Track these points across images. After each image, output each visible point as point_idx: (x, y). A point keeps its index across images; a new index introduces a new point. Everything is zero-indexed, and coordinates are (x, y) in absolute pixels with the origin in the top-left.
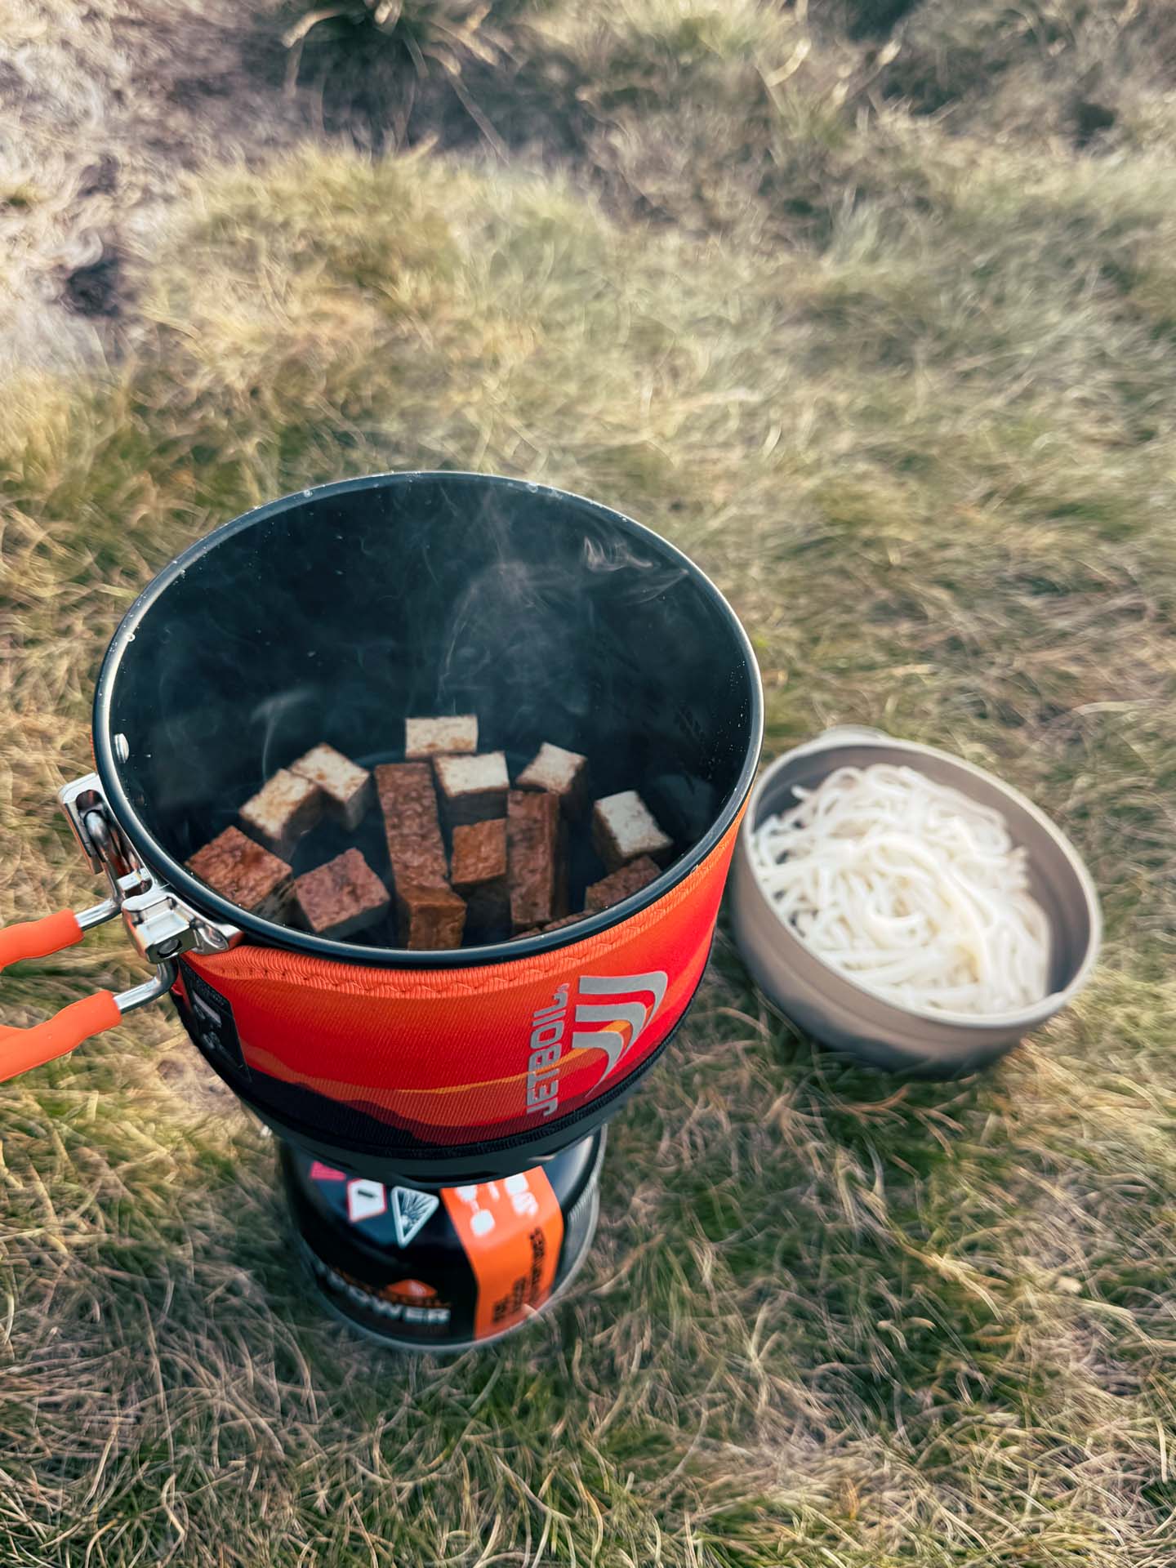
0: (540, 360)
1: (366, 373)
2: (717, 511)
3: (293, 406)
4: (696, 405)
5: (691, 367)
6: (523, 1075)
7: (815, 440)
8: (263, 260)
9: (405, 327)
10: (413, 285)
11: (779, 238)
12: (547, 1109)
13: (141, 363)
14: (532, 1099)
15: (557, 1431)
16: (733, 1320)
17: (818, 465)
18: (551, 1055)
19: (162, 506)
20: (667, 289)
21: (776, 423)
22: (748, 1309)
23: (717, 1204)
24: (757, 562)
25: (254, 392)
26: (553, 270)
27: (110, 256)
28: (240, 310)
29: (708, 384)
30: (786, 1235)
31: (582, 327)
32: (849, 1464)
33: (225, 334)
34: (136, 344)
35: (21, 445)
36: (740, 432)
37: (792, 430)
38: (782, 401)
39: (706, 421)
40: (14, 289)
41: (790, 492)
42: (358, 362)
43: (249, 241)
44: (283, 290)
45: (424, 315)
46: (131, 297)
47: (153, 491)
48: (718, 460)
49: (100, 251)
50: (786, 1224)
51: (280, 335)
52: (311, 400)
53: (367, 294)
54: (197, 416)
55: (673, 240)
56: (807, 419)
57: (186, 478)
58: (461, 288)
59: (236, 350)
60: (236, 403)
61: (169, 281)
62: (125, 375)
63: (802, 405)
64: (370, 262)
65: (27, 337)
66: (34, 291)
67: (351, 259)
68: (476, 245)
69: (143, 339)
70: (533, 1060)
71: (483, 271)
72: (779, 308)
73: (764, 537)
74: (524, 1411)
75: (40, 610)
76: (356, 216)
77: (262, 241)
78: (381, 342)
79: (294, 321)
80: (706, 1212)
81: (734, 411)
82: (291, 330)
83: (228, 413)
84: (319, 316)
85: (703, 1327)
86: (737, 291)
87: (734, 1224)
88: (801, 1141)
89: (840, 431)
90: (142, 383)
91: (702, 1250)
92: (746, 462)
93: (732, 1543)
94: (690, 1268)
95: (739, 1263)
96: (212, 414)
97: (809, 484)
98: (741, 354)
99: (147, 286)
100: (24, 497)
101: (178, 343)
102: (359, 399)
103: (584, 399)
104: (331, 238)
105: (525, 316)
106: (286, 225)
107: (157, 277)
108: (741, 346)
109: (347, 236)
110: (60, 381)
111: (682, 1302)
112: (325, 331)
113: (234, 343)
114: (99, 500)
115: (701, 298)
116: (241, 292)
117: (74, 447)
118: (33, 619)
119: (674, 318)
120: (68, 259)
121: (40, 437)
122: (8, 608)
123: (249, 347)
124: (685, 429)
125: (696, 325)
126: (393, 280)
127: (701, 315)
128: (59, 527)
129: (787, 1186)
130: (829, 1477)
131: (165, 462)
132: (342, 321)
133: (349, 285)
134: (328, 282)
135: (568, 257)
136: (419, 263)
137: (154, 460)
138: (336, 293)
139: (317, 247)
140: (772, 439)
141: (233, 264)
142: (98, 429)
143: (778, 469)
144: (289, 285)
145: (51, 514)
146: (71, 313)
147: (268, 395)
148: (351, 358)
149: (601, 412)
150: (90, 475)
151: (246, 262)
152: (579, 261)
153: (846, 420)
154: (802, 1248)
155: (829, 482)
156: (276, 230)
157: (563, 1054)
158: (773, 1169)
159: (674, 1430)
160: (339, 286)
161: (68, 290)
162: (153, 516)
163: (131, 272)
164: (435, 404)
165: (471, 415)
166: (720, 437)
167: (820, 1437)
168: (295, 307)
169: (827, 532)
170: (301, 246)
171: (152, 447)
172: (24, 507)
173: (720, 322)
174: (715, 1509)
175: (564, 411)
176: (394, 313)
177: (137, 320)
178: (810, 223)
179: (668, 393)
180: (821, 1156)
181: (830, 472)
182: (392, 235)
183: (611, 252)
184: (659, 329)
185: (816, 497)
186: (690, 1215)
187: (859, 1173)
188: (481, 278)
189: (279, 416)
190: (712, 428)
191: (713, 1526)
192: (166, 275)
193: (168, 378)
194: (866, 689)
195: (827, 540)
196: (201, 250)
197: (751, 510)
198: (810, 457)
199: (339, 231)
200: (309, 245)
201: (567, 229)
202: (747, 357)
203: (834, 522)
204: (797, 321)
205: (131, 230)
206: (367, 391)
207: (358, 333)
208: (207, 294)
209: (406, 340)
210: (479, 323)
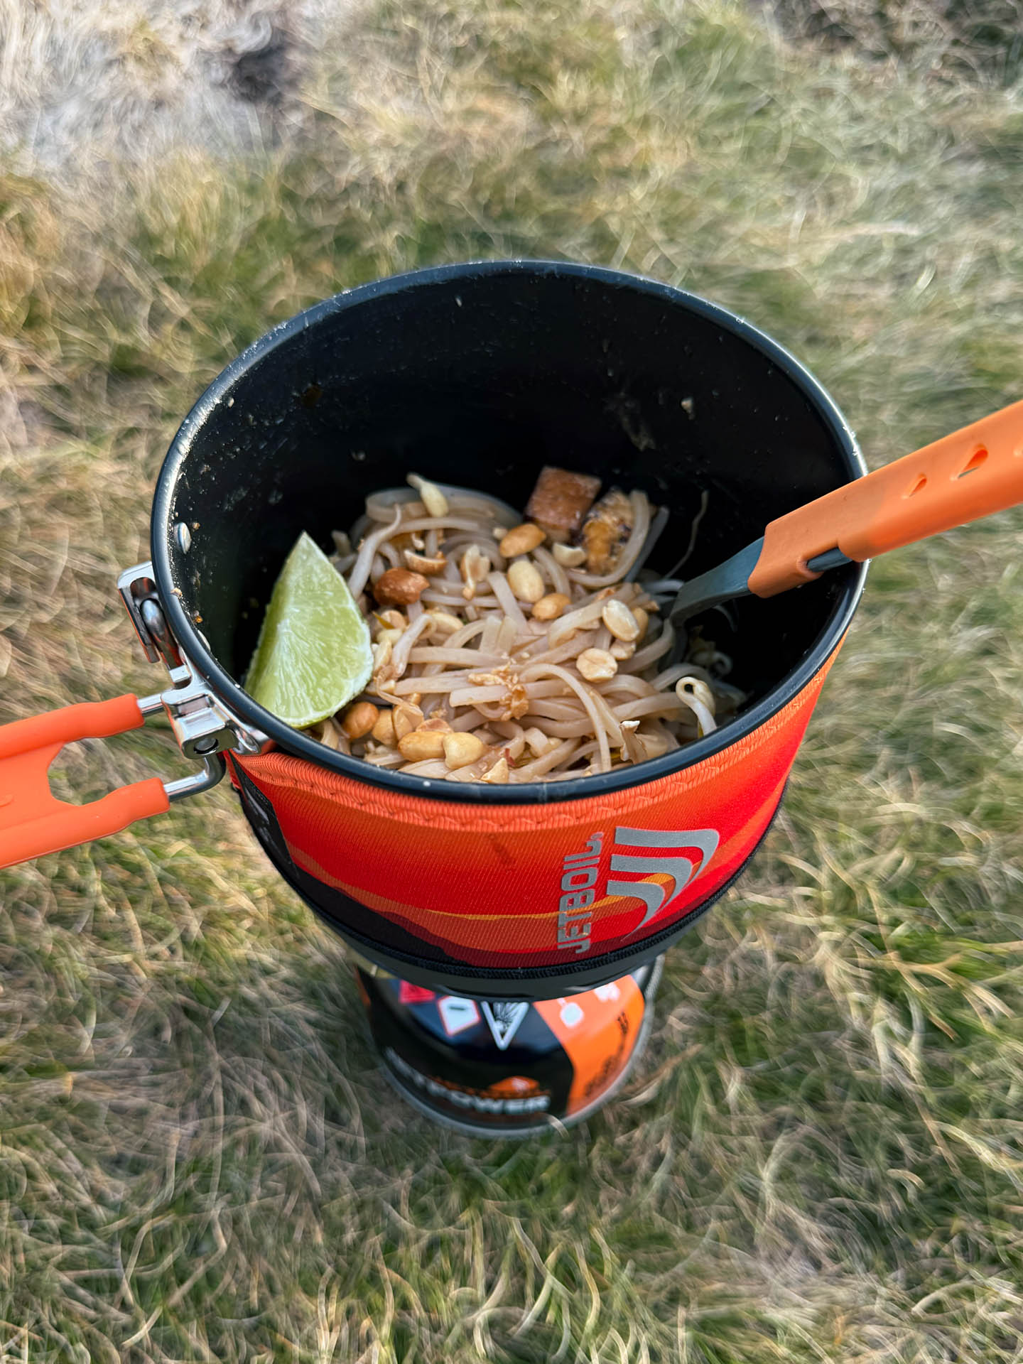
0: (689, 175)
1: (512, 175)
2: (856, 348)
3: (437, 202)
4: (847, 236)
5: (849, 194)
6: (554, 914)
7: (971, 284)
8: (424, 53)
9: (557, 130)
10: (571, 87)
11: (962, 65)
12: (580, 947)
13: (296, 150)
14: (562, 937)
15: (568, 1209)
16: (751, 1141)
17: (970, 311)
18: (584, 899)
19: (300, 294)
20: (834, 110)
21: (931, 263)
22: (767, 1136)
23: (750, 1033)
24: (889, 406)
25: (401, 187)
26: (717, 81)
27: (277, 42)
28: (396, 103)
29: (866, 215)
30: (814, 1072)
31: (739, 144)
32: (842, 1294)
33: (380, 126)
34: (294, 131)
35: (174, 219)
36: (892, 268)
37: (947, 272)
38: (942, 240)
39: (856, 254)
40: (185, 69)
41: (935, 337)
42: (506, 162)
43: (414, 32)
44: (440, 85)
45: (579, 118)
46: (293, 83)
47: (293, 279)
48: (864, 296)
49: (268, 37)
50: (815, 1064)
51: (432, 130)
52: (454, 197)
53: (523, 94)
54: (343, 207)
55: (847, 60)
56: (965, 262)
57: (325, 268)
58: (618, 94)
59: (386, 143)
60: (382, 197)
61: (329, 68)
62: (279, 159)
63: (962, 246)
64: (530, 60)
65: (193, 118)
66: (203, 74)
67: (511, 58)
68: (641, 51)
69: (300, 125)
70: (564, 900)
71: (645, 76)
72: (952, 141)
73: (902, 381)
74: (540, 1190)
75: (177, 385)
76: (522, 13)
77: (426, 33)
78: (530, 145)
79: (448, 117)
80: (738, 1039)
81: (888, 246)
82: (443, 127)
83: (373, 205)
84: (471, 114)
85: (722, 1143)
86: (908, 120)
87: (764, 1055)
88: (843, 989)
89: (999, 278)
90: (294, 170)
91: (729, 1071)
92: (893, 301)
93: (719, 1343)
94: (717, 1089)
95: (764, 1090)
96: (358, 205)
97: (957, 330)
98: (905, 187)
99: (309, 73)
100: (174, 274)
101: (334, 133)
102: (502, 201)
103: (729, 218)
104: (493, 33)
105: (682, 127)
106: (451, 16)
107: (319, 64)
108: (906, 178)
109: (511, 32)
110: (217, 162)
111: (705, 1118)
112: (477, 129)
113: (388, 136)
114: (243, 283)
115: (869, 124)
116: (399, 83)
117: (224, 226)
118: (171, 393)
119: (838, 142)
120: (238, 42)
121: (193, 214)
122: (149, 380)
123: (398, 140)
124: (833, 259)
125: (862, 153)
126: (550, 80)
127: (867, 142)
128: (203, 304)
129: (823, 1028)
130: (821, 1303)
131: (308, 249)
132: (494, 120)
133: (508, 85)
134: (486, 79)
135: (732, 69)
136: (578, 66)
137: (297, 248)
138: (491, 91)
139: (478, 41)
140: (924, 280)
141: (392, 54)
142: (248, 211)
143: (926, 311)
144: (447, 80)
145: (196, 290)
146: (236, 99)
147: (413, 190)
148: (498, 158)
149: (746, 234)
150: (237, 256)
151: (407, 51)
152: (745, 75)
153: (1008, 269)
154: (829, 1089)
155: (979, 331)
156: (440, 22)
157: (597, 899)
158: (810, 1010)
159: (678, 1232)
160: (496, 84)
161: (234, 74)
162: (291, 302)
163: (295, 58)
164: (578, 210)
165: (614, 224)
166: (869, 271)
167: (817, 1265)
168: (451, 103)
169: (969, 383)
170: (463, 40)
171: (298, 233)
172: (172, 282)
173: (885, 151)
174: (707, 1311)
175: (709, 229)
176: (549, 115)
177: (297, 106)
178: (1001, 51)
179: (820, 219)
180: (861, 1005)
181: (983, 320)
182: (555, 35)
183: (781, 66)
184: (820, 153)
185: (963, 346)
186: (722, 1038)
187: (897, 1027)
188: (642, 83)
189: (422, 213)
190: (861, 262)
191: (703, 1325)
192: (327, 62)
193: (319, 167)
194: (985, 553)
195: (968, 391)
196: (365, 38)
197: (891, 352)
198: (962, 301)
199: (503, 26)
200: (471, 39)
201: (737, 39)
202: (908, 190)
203: (979, 373)
204: (969, 158)
205: (300, 16)
206: (512, 192)
207: (508, 133)
208: (365, 85)
209: (557, 144)
210: (632, 131)
